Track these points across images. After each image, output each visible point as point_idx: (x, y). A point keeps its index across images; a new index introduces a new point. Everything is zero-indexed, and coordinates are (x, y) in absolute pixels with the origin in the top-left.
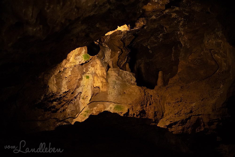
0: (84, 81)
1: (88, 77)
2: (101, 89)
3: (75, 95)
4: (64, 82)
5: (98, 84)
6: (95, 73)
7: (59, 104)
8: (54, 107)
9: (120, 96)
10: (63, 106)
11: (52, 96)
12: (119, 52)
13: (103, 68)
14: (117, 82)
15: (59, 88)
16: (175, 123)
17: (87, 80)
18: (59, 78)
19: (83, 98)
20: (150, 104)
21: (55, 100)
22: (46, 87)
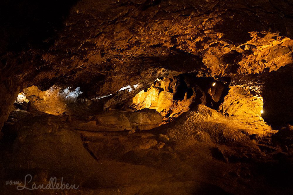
0: (148, 98)
1: (149, 97)
2: (155, 101)
3: (144, 104)
4: (139, 99)
5: (154, 99)
6: (153, 95)
7: (137, 107)
8: (135, 108)
9: (162, 105)
10: (138, 108)
11: (134, 104)
12: (169, 82)
13: (156, 92)
14: (163, 98)
15: (137, 101)
16: (176, 114)
17: (149, 98)
18: (137, 98)
19: (147, 105)
20: (175, 108)
21: (135, 106)
22: (132, 101)
